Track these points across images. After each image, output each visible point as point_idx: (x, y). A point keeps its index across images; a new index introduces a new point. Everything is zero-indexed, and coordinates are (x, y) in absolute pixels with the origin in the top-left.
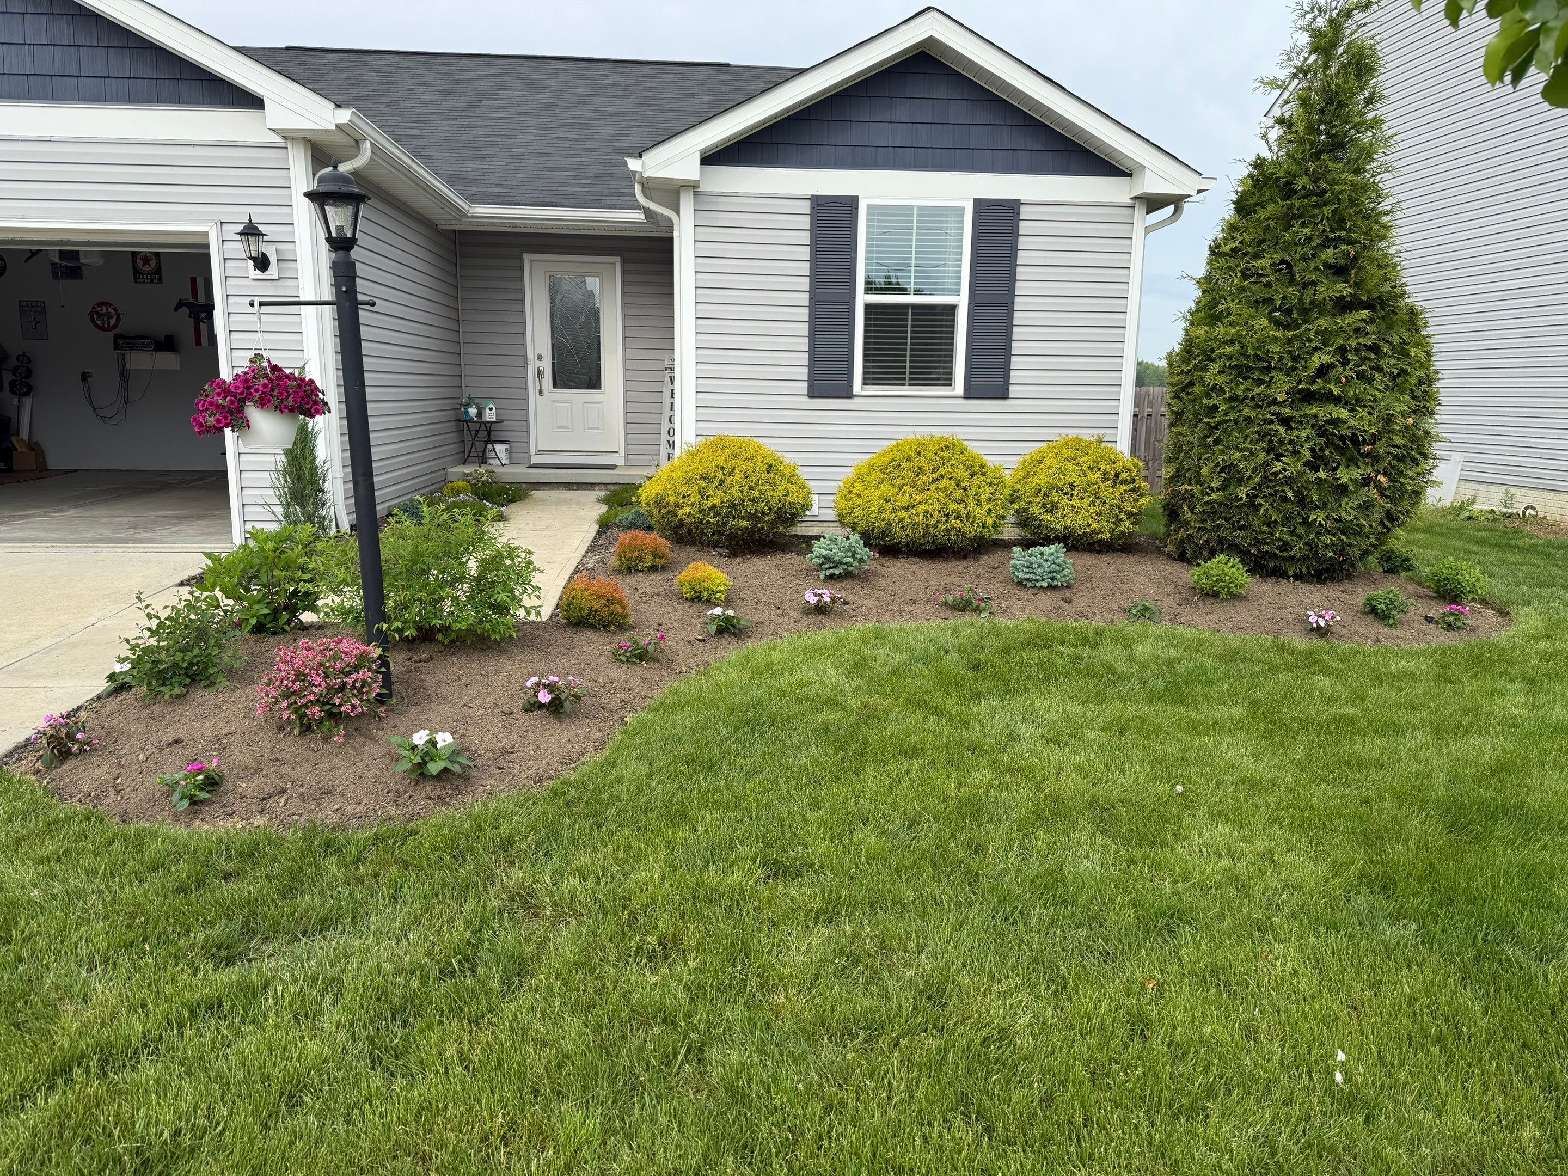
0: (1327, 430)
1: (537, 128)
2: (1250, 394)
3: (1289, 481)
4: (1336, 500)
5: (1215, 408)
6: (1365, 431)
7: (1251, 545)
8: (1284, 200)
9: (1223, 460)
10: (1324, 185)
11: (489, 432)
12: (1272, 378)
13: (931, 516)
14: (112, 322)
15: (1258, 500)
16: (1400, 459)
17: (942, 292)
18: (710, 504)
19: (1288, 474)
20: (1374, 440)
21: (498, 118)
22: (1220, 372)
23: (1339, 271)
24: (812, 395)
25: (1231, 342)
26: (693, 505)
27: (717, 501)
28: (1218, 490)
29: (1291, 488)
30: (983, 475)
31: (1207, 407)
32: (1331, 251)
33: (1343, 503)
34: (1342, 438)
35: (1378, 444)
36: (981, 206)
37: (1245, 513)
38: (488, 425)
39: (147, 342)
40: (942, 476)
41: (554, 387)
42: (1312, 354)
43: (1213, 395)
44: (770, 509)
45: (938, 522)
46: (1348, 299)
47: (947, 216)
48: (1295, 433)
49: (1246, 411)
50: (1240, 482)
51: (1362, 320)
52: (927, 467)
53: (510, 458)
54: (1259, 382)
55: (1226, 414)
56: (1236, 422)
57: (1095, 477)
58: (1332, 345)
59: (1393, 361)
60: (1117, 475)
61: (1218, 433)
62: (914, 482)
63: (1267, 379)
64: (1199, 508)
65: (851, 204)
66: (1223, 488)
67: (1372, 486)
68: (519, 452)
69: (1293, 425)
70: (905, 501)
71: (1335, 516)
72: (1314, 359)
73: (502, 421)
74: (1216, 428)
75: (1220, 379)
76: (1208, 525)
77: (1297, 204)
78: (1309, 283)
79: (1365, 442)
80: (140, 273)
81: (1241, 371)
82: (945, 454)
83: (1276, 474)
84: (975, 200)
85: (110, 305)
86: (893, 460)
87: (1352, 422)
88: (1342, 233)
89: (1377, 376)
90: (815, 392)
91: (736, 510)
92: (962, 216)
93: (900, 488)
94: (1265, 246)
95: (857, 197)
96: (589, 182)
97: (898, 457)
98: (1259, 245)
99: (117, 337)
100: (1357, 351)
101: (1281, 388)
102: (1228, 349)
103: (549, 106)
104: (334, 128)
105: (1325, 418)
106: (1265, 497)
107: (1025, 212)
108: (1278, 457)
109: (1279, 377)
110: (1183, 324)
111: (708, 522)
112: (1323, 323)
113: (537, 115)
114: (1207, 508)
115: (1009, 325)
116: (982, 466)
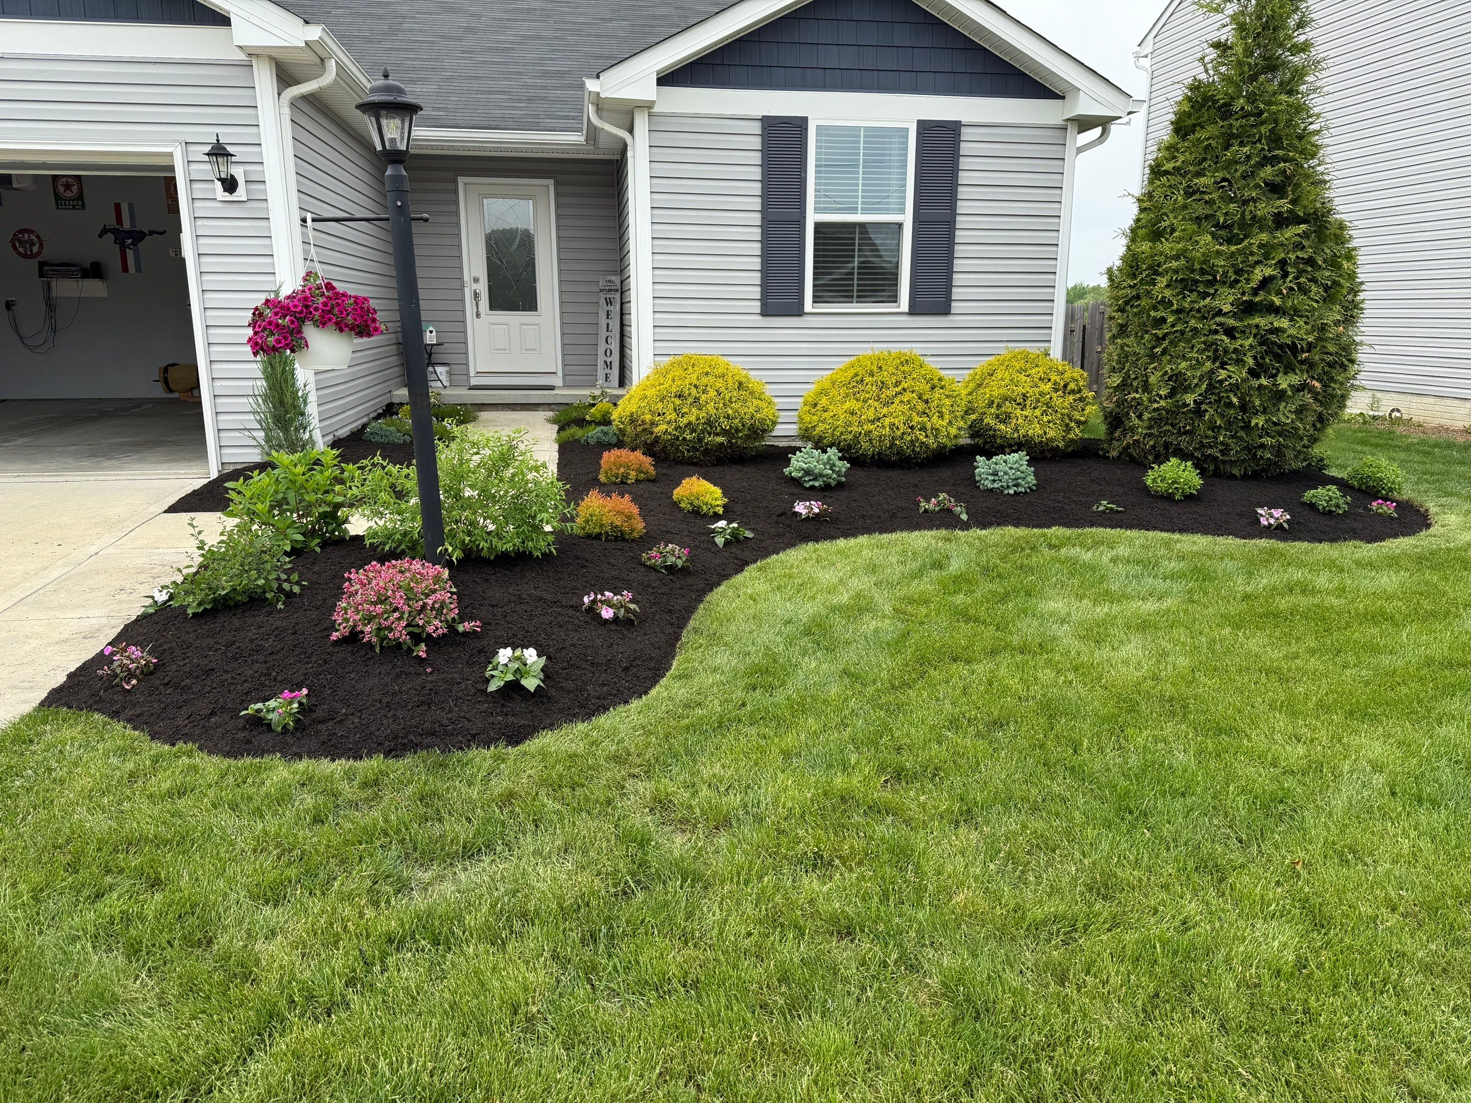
0: (1268, 339)
1: (463, 52)
2: (1196, 306)
3: (1234, 388)
4: (1274, 405)
5: (1163, 320)
6: (1302, 339)
7: (1195, 449)
8: (1224, 120)
9: (1171, 368)
10: (1262, 106)
11: (430, 355)
12: (1216, 290)
13: (897, 428)
14: (35, 249)
15: (1204, 407)
16: (1331, 365)
17: (887, 211)
18: (685, 421)
19: (1233, 381)
20: (1310, 347)
21: (422, 42)
22: (1167, 286)
23: (1275, 189)
24: (765, 313)
25: (1177, 258)
26: (669, 423)
27: (693, 418)
28: (1166, 397)
29: (1235, 395)
30: (942, 388)
31: (1154, 318)
32: (1269, 169)
33: (1281, 407)
34: (1281, 347)
35: (1314, 351)
36: (925, 127)
37: (1191, 418)
38: (429, 348)
39: (73, 269)
40: (904, 390)
41: (491, 310)
42: (1254, 267)
43: (1161, 307)
44: (743, 425)
45: (903, 434)
46: (1285, 215)
47: (891, 137)
48: (1239, 342)
49: (1193, 323)
50: (1187, 389)
51: (1298, 235)
52: (891, 381)
53: (450, 381)
54: (1204, 295)
55: (1173, 326)
56: (1182, 333)
57: (1047, 387)
58: (1273, 259)
59: (1327, 274)
60: (1065, 386)
61: (1165, 343)
62: (878, 396)
63: (1212, 291)
64: (1146, 416)
65: (799, 125)
66: (1171, 395)
67: (1306, 392)
68: (459, 373)
69: (1237, 335)
70: (871, 414)
71: (1274, 419)
72: (1256, 271)
73: (442, 344)
74: (1163, 339)
75: (1168, 293)
76: (1155, 431)
77: (1237, 124)
78: (1249, 201)
79: (1303, 351)
80: (61, 199)
81: (1186, 285)
82: (906, 368)
83: (1221, 382)
84: (918, 121)
85: (32, 232)
86: (856, 375)
87: (1292, 331)
88: (1280, 153)
89: (1314, 288)
90: (767, 311)
91: (711, 428)
92: (907, 137)
93: (865, 401)
94: (1205, 164)
95: (807, 118)
96: (523, 105)
97: (861, 372)
98: (1200, 163)
99: (42, 265)
100: (1296, 264)
101: (1226, 300)
102: (1174, 264)
103: (470, 30)
104: (304, 45)
105: (1266, 328)
106: (1210, 402)
107: (966, 133)
108: (1223, 366)
109: (1224, 290)
110: (1124, 241)
111: (684, 439)
112: (1264, 237)
113: (459, 39)
114: (1155, 414)
115: (950, 243)
116: (940, 379)
